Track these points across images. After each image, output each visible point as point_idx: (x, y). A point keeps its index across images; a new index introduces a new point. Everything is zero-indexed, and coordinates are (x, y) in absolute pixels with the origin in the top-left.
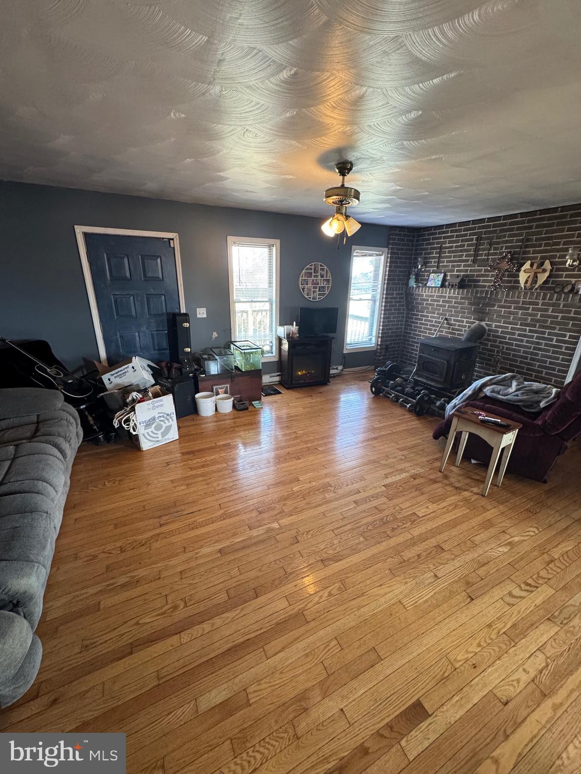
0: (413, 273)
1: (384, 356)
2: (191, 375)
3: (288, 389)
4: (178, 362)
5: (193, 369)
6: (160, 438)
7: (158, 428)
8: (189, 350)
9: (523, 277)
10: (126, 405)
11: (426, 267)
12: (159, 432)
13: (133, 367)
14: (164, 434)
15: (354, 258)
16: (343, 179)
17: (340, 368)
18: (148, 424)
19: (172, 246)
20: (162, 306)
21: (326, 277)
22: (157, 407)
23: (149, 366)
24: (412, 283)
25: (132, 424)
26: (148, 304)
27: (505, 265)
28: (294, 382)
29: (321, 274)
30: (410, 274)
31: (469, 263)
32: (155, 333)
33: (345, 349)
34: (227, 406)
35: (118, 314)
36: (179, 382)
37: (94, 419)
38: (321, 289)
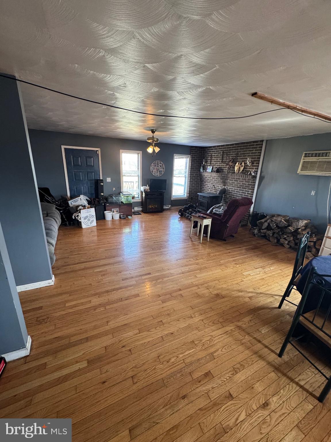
0: (202, 166)
1: (190, 202)
2: (103, 204)
3: (145, 213)
4: (98, 198)
5: (104, 202)
6: (89, 224)
7: (89, 220)
8: (103, 194)
9: (236, 168)
10: (77, 211)
11: (206, 164)
12: (89, 222)
13: (80, 199)
14: (91, 223)
15: (175, 159)
16: (153, 135)
17: (170, 206)
18: (85, 219)
19: (98, 153)
20: (93, 177)
21: (163, 167)
22: (89, 212)
23: (86, 199)
24: (202, 170)
25: (79, 217)
26: (87, 176)
27: (231, 164)
28: (147, 210)
29: (160, 165)
30: (201, 166)
31: (220, 162)
32: (89, 187)
33: (172, 198)
34: (117, 216)
35: (75, 179)
36: (98, 206)
37: (65, 216)
38: (161, 172)
